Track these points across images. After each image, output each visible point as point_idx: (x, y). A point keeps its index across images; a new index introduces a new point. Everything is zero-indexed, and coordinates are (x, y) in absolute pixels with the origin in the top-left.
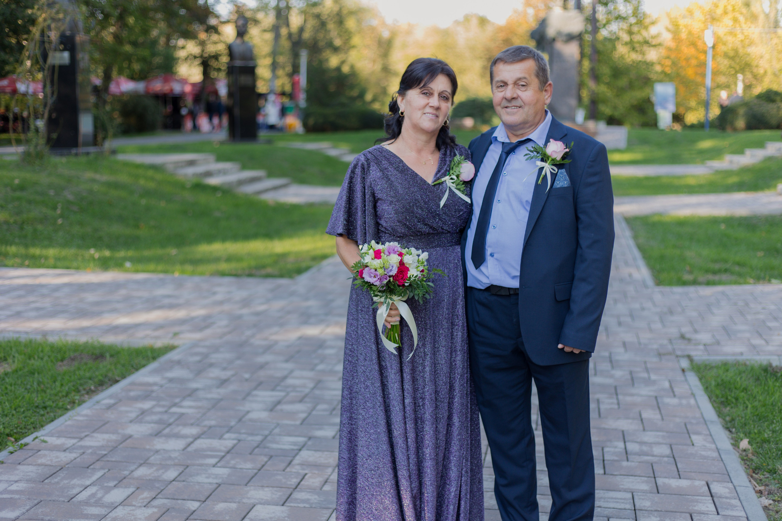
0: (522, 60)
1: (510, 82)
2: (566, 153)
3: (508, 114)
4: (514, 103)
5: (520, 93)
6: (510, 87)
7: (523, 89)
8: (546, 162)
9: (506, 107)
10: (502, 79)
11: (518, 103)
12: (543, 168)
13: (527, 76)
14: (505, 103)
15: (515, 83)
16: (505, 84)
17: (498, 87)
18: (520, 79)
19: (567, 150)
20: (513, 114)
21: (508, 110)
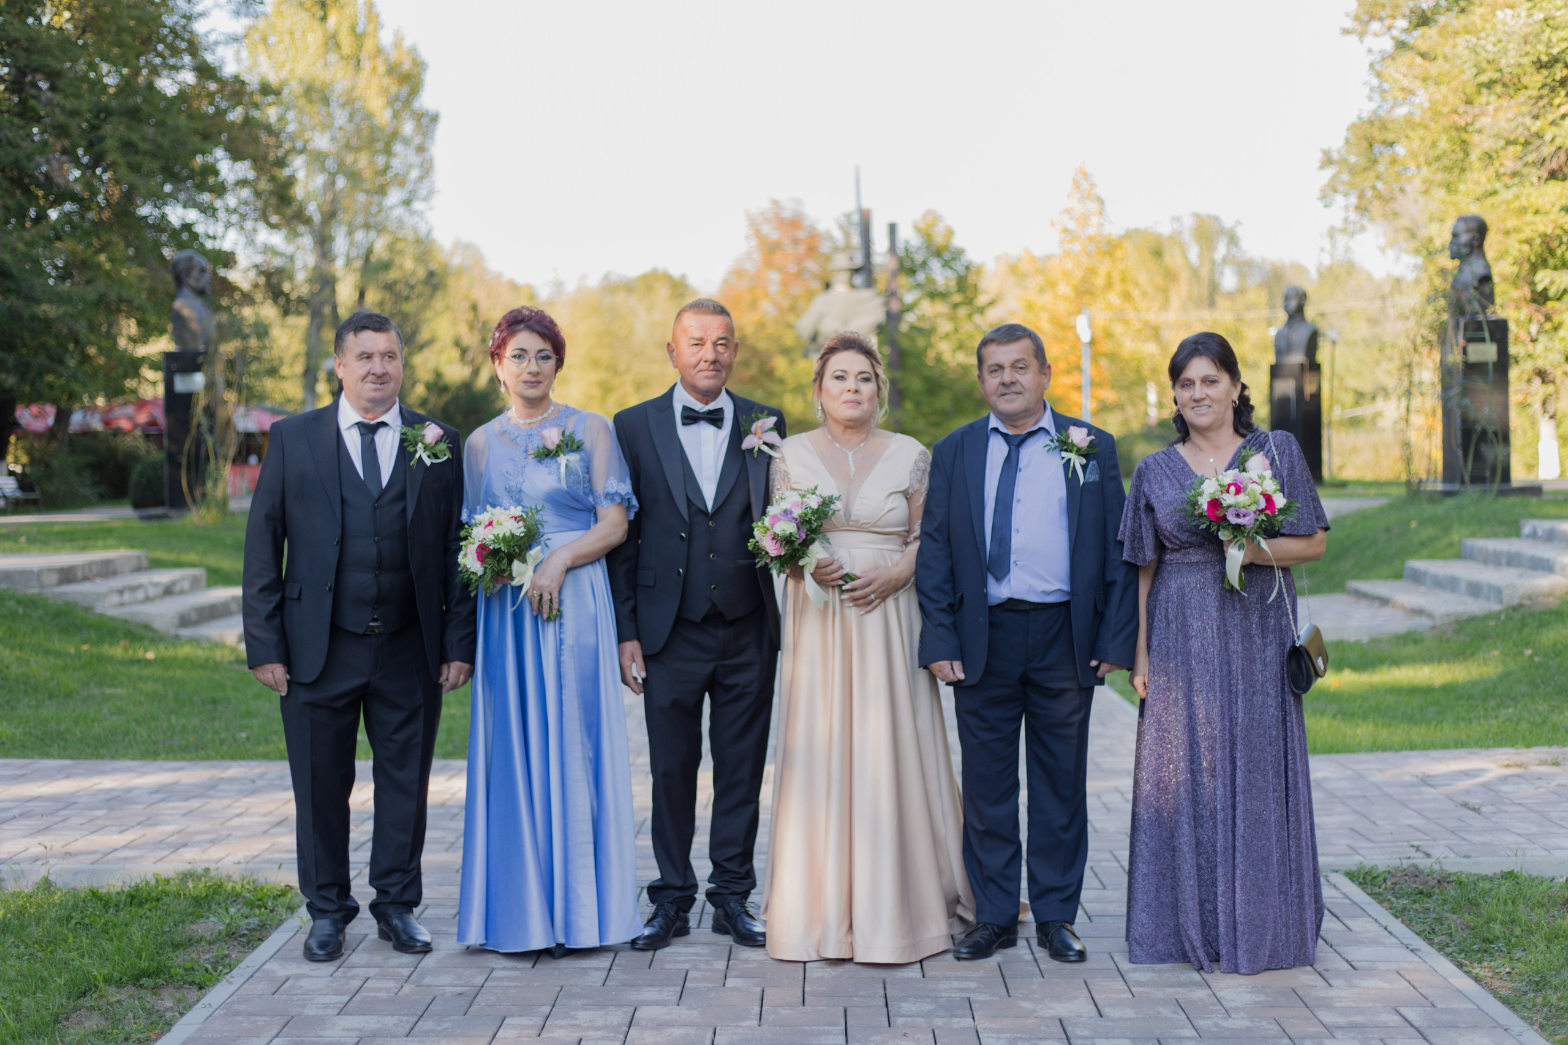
0: (1018, 339)
1: (1007, 364)
2: (1091, 442)
3: (1007, 401)
4: (1013, 389)
5: (1018, 377)
6: (1007, 370)
7: (1022, 372)
8: (1071, 451)
9: (1004, 395)
10: (997, 362)
11: (1018, 388)
12: (1069, 460)
13: (1025, 357)
14: (1003, 390)
15: (1013, 366)
16: (1000, 367)
17: (992, 372)
18: (1018, 361)
19: (1092, 437)
20: (1012, 401)
21: (1006, 397)
